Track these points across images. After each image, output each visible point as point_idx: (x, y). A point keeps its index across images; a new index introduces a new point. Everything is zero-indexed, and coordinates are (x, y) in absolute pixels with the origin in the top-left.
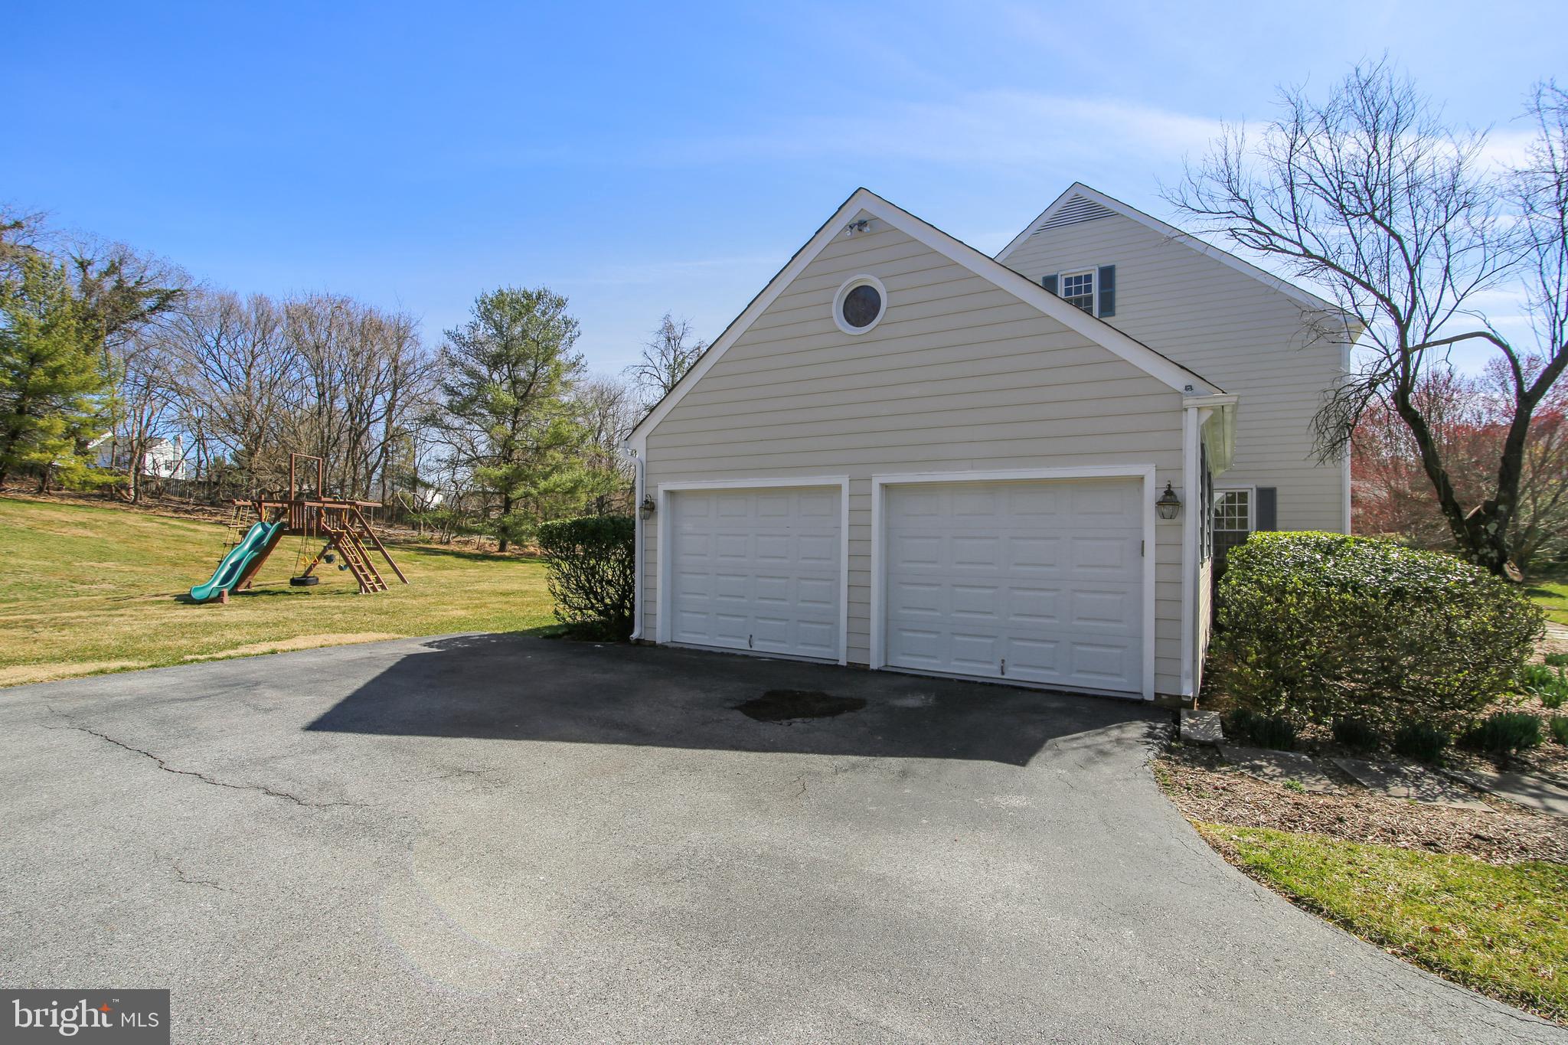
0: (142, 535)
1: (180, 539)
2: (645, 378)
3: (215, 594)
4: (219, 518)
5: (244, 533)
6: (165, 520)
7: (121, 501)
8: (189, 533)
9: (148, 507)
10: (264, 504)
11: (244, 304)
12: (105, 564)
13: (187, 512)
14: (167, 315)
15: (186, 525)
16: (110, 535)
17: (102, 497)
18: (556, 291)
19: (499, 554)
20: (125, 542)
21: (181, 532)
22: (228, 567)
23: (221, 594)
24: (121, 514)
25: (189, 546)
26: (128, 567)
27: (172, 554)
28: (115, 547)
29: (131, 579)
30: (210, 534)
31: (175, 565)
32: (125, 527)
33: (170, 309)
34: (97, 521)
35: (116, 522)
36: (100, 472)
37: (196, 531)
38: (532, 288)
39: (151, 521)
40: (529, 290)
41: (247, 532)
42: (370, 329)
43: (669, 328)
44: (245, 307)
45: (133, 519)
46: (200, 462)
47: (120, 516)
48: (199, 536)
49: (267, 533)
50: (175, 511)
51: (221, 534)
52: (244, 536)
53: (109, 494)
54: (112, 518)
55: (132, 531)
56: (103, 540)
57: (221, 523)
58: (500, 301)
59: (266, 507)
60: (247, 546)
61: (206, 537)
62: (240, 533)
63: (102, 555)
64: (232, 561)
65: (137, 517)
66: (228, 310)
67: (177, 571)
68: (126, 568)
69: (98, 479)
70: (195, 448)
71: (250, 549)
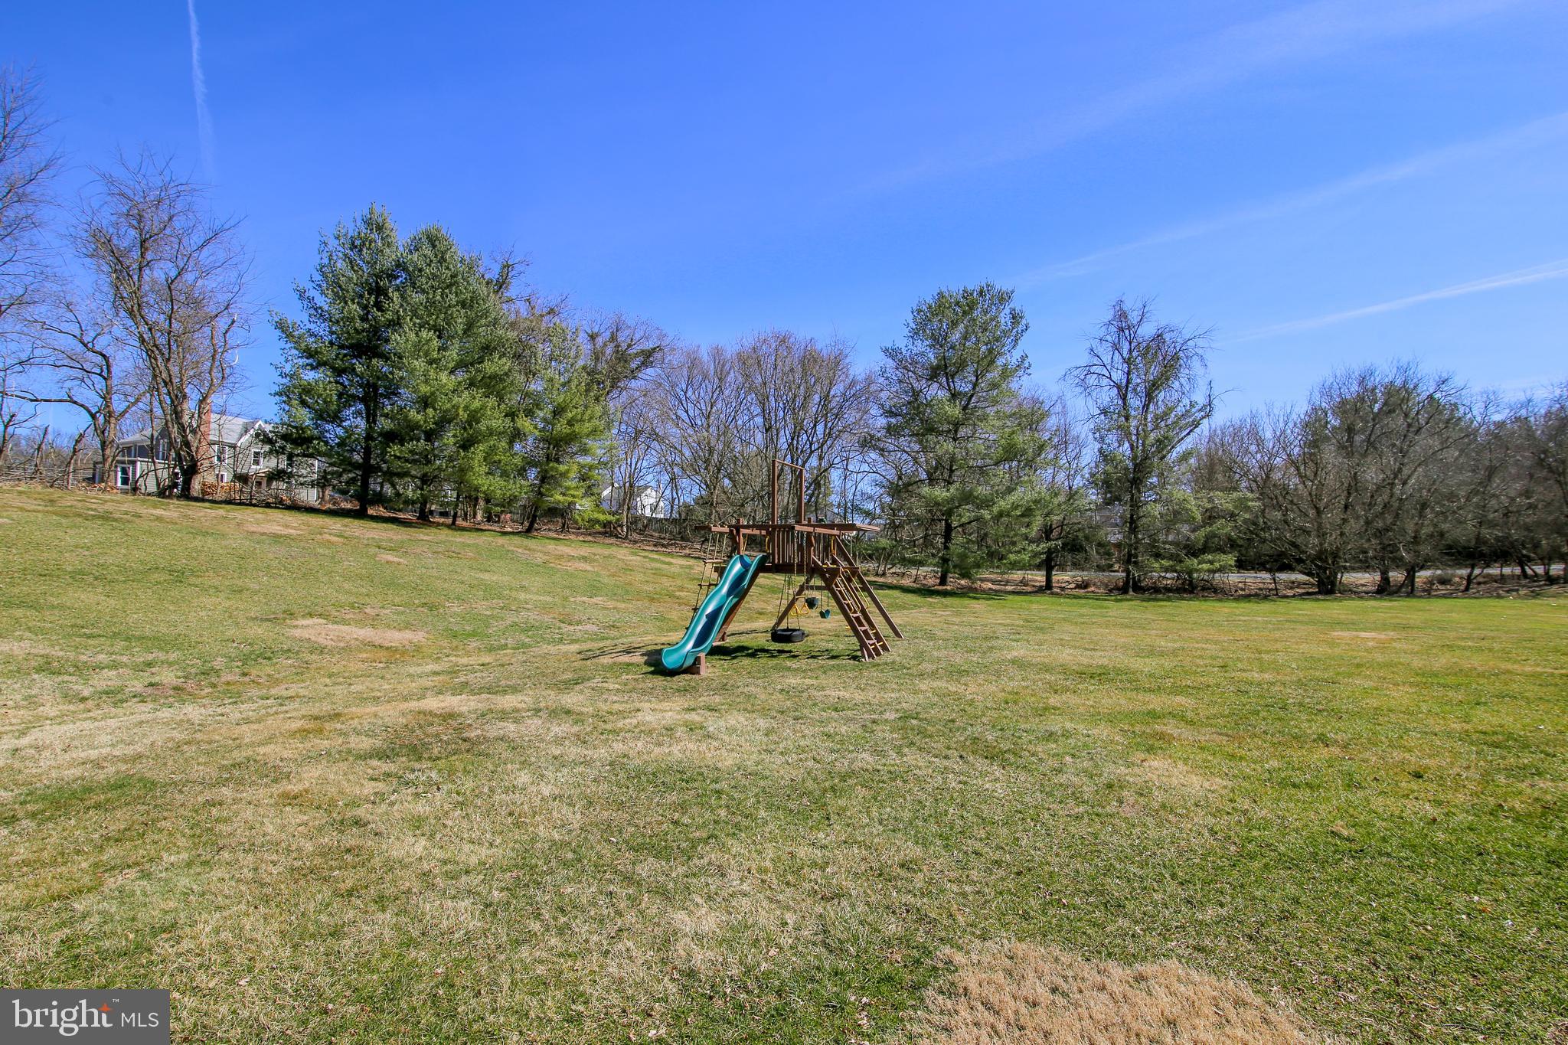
0: (628, 569)
1: (657, 573)
2: (1092, 380)
3: (689, 662)
4: (687, 551)
5: (721, 571)
6: (646, 554)
7: (617, 537)
8: (664, 566)
9: (636, 542)
10: (743, 531)
11: (705, 356)
12: (594, 600)
13: (663, 546)
14: (650, 371)
15: (662, 558)
16: (604, 568)
17: (604, 534)
18: (1001, 284)
19: (940, 588)
20: (614, 576)
21: (659, 565)
22: (704, 620)
23: (697, 660)
24: (614, 548)
25: (664, 580)
26: (614, 603)
27: (649, 588)
28: (606, 580)
29: (614, 617)
30: (682, 567)
31: (652, 600)
32: (615, 560)
33: (652, 365)
34: (595, 555)
35: (609, 556)
36: (604, 513)
37: (670, 564)
38: (973, 285)
39: (636, 554)
40: (970, 288)
41: (724, 569)
42: (809, 359)
43: (1122, 315)
44: (705, 358)
45: (623, 553)
46: (673, 500)
47: (613, 551)
48: (673, 569)
49: (747, 571)
50: (655, 546)
51: (690, 567)
52: (721, 575)
53: (609, 531)
54: (607, 551)
55: (621, 565)
56: (598, 574)
57: (688, 556)
58: (941, 305)
59: (744, 535)
60: (725, 590)
61: (678, 570)
62: (716, 569)
63: (594, 589)
64: (709, 610)
65: (625, 551)
66: (693, 362)
67: (654, 608)
68: (611, 604)
69: (601, 517)
70: (669, 488)
71: (729, 594)
